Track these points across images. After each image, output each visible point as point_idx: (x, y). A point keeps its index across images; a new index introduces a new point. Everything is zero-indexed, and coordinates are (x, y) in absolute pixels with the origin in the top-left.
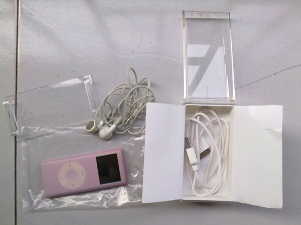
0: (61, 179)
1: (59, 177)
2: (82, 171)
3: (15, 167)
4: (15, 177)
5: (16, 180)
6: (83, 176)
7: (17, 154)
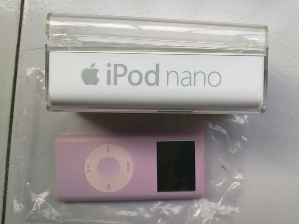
0: (88, 171)
1: (86, 168)
2: (128, 163)
3: (9, 142)
4: (8, 160)
5: (7, 165)
6: (128, 172)
7: (14, 120)
